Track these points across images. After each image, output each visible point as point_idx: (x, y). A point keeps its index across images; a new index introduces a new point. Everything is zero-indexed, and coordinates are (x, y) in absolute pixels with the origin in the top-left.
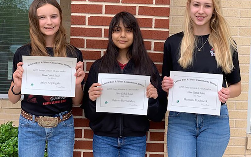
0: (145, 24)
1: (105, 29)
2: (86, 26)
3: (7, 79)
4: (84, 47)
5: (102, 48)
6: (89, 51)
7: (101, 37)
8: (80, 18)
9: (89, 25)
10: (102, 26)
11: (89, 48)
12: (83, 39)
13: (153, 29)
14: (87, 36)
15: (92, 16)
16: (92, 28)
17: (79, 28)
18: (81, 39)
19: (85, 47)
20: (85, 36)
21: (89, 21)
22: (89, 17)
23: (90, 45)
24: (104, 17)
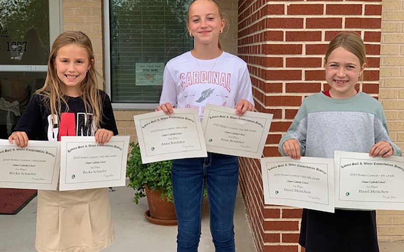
0: (353, 11)
1: (307, 19)
2: (286, 16)
3: (135, 85)
4: (283, 40)
5: (303, 41)
6: (288, 45)
7: (303, 28)
8: (278, 7)
9: (288, 14)
10: (304, 14)
11: (289, 41)
12: (281, 31)
13: (363, 16)
14: (286, 28)
15: (292, 5)
16: (292, 18)
17: (277, 18)
18: (279, 31)
19: (285, 40)
20: (284, 28)
21: (288, 9)
22: (289, 5)
23: (290, 37)
24: (306, 5)
